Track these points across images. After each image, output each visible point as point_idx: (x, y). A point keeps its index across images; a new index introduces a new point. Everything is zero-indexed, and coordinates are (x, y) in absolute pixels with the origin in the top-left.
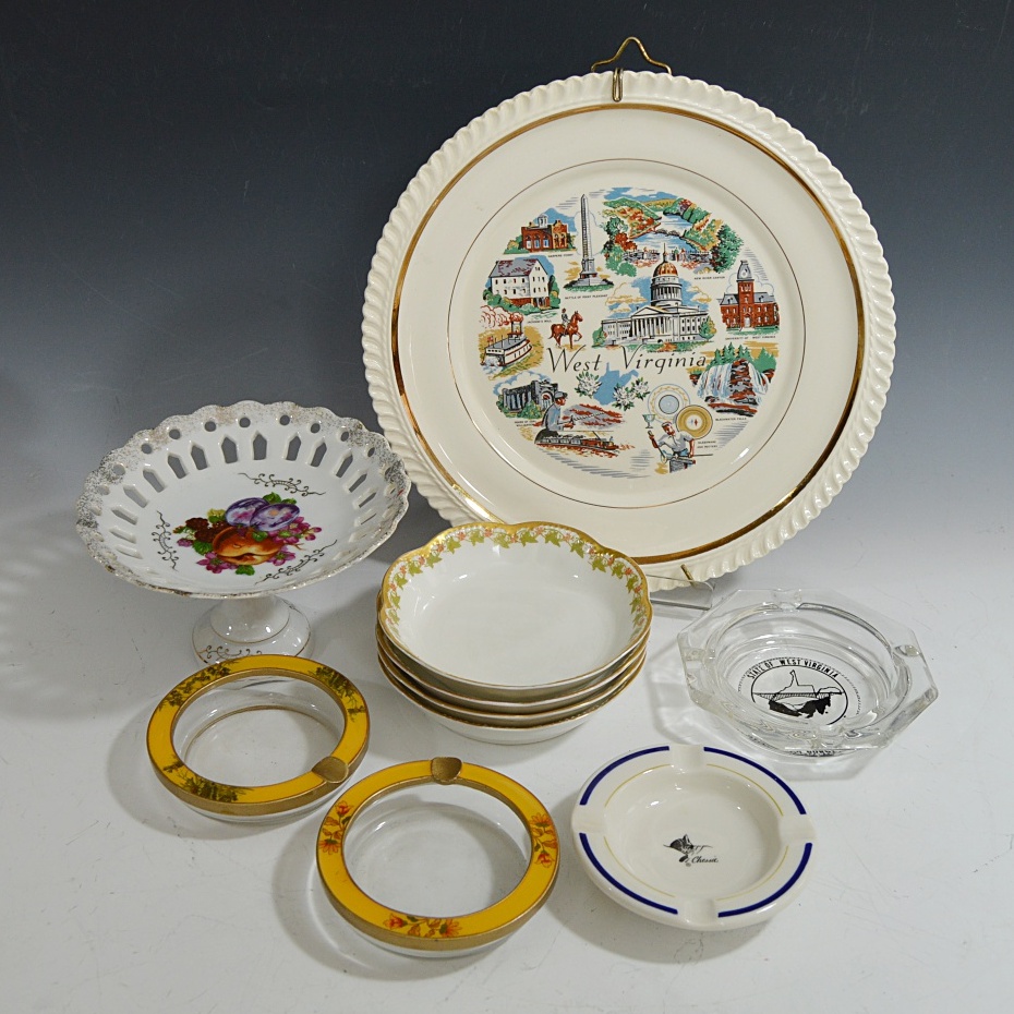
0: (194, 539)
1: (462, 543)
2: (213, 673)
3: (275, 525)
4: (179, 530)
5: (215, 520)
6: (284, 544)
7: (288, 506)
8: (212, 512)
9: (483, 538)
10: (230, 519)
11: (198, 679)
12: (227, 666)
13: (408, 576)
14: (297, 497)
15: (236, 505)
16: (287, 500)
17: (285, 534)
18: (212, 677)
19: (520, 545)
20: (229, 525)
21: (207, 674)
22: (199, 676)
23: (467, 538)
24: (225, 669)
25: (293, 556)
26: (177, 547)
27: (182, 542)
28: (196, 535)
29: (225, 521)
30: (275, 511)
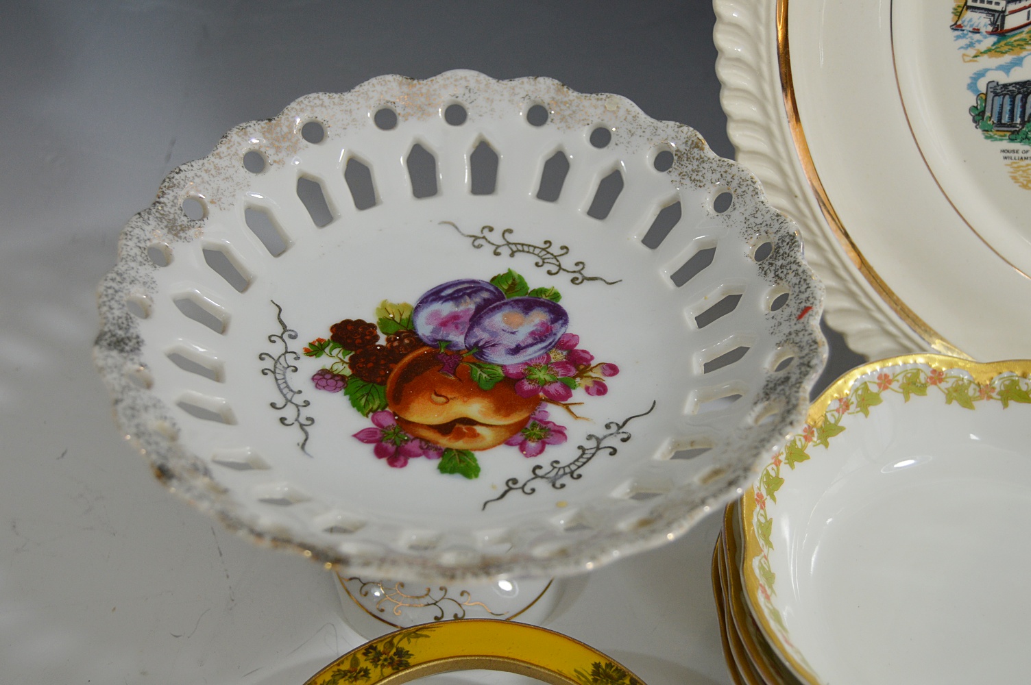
0: (347, 372)
1: (885, 395)
2: (375, 661)
3: (517, 350)
4: (316, 349)
5: (393, 329)
6: (538, 402)
7: (542, 304)
8: (384, 307)
9: (924, 386)
10: (424, 328)
11: (343, 674)
12: (404, 645)
13: (784, 470)
14: (560, 284)
15: (435, 295)
16: (541, 291)
17: (542, 375)
18: (375, 673)
19: (998, 405)
20: (418, 342)
21: (364, 663)
22: (346, 666)
23: (895, 385)
24: (400, 653)
25: (559, 433)
26: (310, 392)
27: (324, 379)
28: (353, 364)
29: (412, 332)
30: (515, 315)
